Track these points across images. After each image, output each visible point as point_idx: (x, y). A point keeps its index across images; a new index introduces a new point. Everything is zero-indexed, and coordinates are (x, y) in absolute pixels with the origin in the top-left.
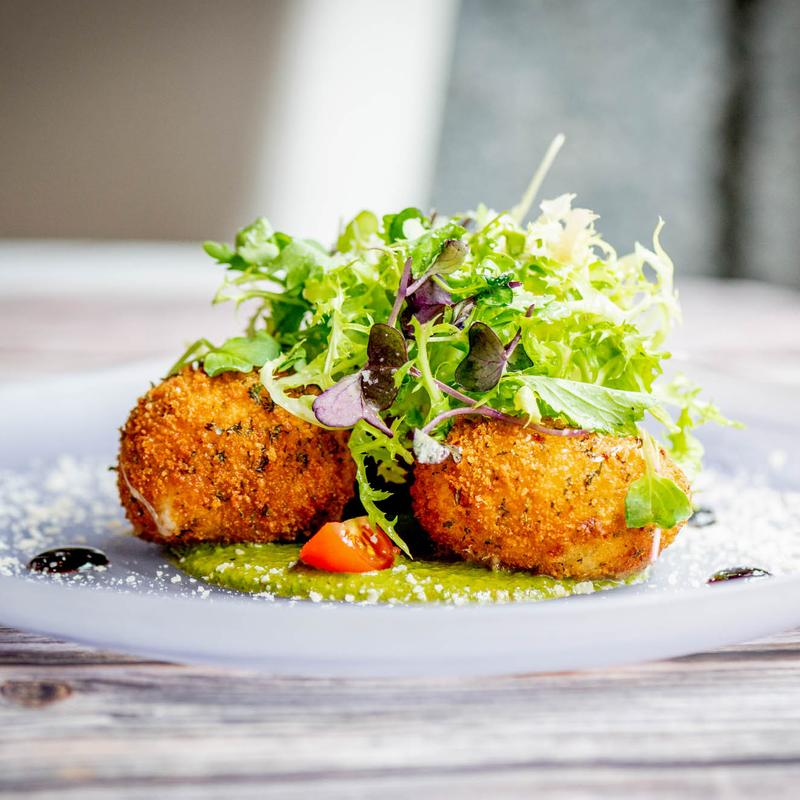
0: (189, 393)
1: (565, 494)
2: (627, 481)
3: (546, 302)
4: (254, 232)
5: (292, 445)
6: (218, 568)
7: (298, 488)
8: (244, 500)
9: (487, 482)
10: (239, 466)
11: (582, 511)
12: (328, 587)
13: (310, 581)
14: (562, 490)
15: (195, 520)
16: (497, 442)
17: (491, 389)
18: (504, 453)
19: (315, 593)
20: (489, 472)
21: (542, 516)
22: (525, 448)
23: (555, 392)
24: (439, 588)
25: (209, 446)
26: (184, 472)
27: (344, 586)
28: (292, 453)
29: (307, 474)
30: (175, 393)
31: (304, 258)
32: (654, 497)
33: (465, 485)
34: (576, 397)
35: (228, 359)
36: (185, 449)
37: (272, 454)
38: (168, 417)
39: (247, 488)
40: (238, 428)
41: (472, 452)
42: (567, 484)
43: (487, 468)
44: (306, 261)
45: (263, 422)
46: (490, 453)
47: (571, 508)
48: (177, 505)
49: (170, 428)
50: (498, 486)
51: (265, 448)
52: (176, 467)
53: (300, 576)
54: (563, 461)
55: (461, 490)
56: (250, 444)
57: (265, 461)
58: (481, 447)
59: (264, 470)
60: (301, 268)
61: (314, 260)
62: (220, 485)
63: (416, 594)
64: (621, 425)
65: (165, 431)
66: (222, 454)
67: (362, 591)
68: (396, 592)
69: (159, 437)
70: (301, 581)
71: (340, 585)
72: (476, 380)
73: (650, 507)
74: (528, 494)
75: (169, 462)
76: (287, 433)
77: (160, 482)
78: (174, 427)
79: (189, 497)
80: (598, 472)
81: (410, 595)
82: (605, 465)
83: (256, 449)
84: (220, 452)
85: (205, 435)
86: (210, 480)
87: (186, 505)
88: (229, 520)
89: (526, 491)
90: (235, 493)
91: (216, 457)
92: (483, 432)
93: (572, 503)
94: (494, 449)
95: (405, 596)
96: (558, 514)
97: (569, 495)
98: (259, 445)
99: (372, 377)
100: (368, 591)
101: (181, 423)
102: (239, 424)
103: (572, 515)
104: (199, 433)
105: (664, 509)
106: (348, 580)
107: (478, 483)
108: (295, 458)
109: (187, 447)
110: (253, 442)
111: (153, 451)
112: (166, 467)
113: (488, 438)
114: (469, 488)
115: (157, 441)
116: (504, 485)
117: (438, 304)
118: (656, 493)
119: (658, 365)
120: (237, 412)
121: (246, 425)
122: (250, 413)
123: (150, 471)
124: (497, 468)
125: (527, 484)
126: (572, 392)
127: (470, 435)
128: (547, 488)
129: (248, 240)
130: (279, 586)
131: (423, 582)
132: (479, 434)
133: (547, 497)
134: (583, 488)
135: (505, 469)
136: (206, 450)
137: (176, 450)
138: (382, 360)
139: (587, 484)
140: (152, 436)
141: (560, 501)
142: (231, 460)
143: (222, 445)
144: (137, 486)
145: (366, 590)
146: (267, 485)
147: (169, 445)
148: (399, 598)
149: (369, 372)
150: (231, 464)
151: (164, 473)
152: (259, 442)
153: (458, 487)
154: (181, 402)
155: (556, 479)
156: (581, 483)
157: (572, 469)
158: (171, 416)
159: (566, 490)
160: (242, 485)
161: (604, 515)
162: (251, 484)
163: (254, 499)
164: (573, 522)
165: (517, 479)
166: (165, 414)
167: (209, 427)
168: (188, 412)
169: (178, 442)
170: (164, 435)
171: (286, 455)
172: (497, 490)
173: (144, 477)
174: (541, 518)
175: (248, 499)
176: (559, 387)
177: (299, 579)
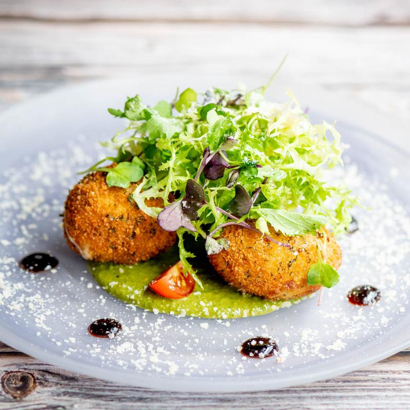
0: (98, 196)
1: (278, 270)
2: (309, 263)
3: (274, 173)
4: (134, 102)
5: (148, 226)
6: (110, 284)
7: (150, 244)
8: (124, 250)
9: (241, 261)
10: (121, 236)
11: (287, 278)
12: (162, 306)
13: (153, 302)
14: (277, 269)
15: (100, 255)
16: (247, 241)
17: (245, 215)
18: (250, 248)
19: (156, 309)
20: (242, 256)
21: (267, 279)
22: (260, 246)
23: (276, 217)
24: (215, 309)
25: (107, 224)
26: (94, 235)
27: (170, 306)
28: (148, 229)
29: (155, 238)
30: (91, 194)
31: (157, 127)
32: (322, 271)
33: (230, 260)
34: (286, 219)
35: (118, 177)
36: (95, 225)
37: (138, 231)
38: (87, 208)
39: (125, 245)
40: (121, 218)
41: (234, 244)
42: (279, 265)
43: (241, 254)
44: (158, 129)
45: (134, 215)
46: (243, 246)
47: (281, 277)
48: (91, 249)
49: (88, 213)
50: (246, 264)
51: (135, 228)
52: (91, 232)
53: (149, 298)
54: (278, 254)
55: (228, 261)
56: (127, 226)
57: (134, 234)
58: (239, 242)
59: (133, 238)
60: (156, 132)
61: (162, 128)
62: (112, 243)
63: (204, 312)
64: (308, 231)
65: (86, 214)
66: (114, 229)
67: (178, 310)
68: (195, 311)
69: (83, 216)
70: (149, 301)
71: (168, 305)
72: (238, 210)
73: (320, 275)
74: (260, 269)
75: (88, 229)
76: (145, 220)
77: (83, 238)
78: (91, 213)
79: (97, 247)
80: (295, 260)
81: (201, 312)
82: (299, 256)
83: (130, 229)
84: (112, 228)
85: (106, 220)
86: (107, 240)
87: (96, 249)
88: (116, 256)
89: (259, 268)
90: (120, 247)
91: (111, 231)
92: (241, 234)
93: (281, 275)
94: (245, 245)
95: (199, 313)
96: (274, 279)
97: (280, 271)
98: (132, 227)
99: (187, 204)
100: (181, 310)
101: (94, 212)
102: (122, 216)
103: (281, 280)
104: (103, 218)
105: (326, 277)
106: (172, 303)
107: (237, 260)
108: (149, 232)
109: (97, 224)
110: (129, 225)
111: (80, 223)
112: (86, 231)
113: (242, 238)
114: (232, 262)
115: (82, 218)
116: (249, 263)
117: (221, 165)
118: (323, 269)
119: (329, 194)
120: (121, 209)
121: (126, 216)
122: (127, 210)
123: (79, 232)
124: (246, 255)
125: (260, 265)
126: (285, 217)
127: (234, 234)
128: (270, 267)
129: (131, 107)
130: (138, 303)
131: (208, 305)
132: (238, 234)
133: (269, 272)
134: (287, 268)
135: (250, 256)
136: (105, 226)
137: (91, 224)
138: (192, 197)
139: (289, 266)
140: (80, 215)
141: (276, 274)
142: (118, 233)
143: (114, 225)
144: (72, 236)
145: (180, 309)
146: (135, 244)
147: (88, 222)
148: (196, 314)
149: (186, 202)
150: (118, 235)
151: (85, 234)
152: (131, 225)
153: (227, 260)
154: (94, 201)
155: (274, 263)
156: (287, 266)
157: (283, 258)
158: (89, 207)
159: (279, 269)
160: (123, 243)
161: (297, 280)
162: (127, 243)
163: (128, 250)
164: (281, 283)
165: (255, 262)
166: (87, 205)
167: (107, 216)
168: (98, 208)
169: (92, 221)
170: (85, 216)
171: (144, 231)
172: (246, 266)
173: (76, 234)
174: (265, 280)
175: (126, 250)
176: (279, 215)
177: (148, 300)
